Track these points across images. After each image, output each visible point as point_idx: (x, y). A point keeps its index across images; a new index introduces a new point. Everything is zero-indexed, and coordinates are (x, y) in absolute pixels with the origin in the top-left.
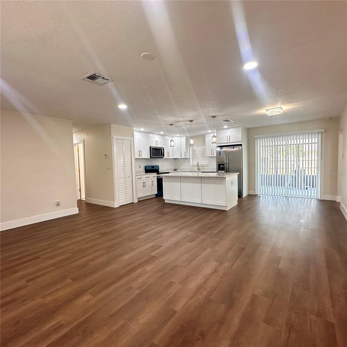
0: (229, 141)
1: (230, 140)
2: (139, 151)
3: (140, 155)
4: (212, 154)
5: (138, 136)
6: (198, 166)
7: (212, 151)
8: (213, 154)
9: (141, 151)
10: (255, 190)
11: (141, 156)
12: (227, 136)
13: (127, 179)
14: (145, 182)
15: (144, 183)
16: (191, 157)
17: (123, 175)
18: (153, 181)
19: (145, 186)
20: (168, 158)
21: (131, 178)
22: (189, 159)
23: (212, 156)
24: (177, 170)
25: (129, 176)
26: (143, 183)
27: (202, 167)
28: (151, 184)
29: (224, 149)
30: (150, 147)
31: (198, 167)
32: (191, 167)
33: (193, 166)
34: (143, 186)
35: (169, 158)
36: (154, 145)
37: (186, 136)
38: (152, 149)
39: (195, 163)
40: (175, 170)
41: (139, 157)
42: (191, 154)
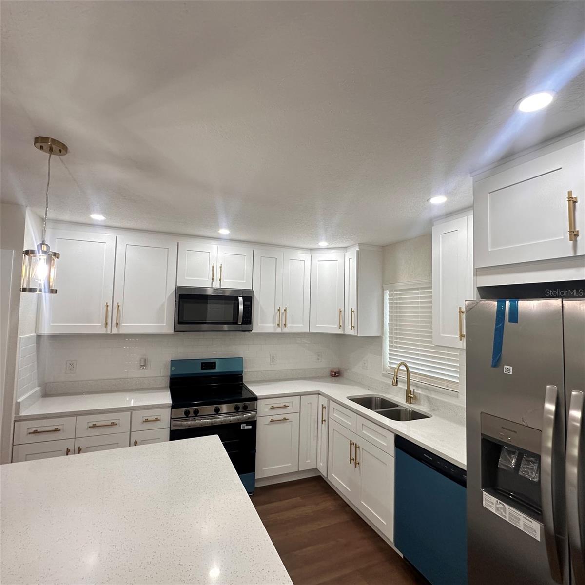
2: (108, 306)
3: (114, 322)
11: (117, 324)
20: (279, 330)
30: (181, 289)
35: (286, 330)
37: (360, 245)
40: (334, 374)
41: (106, 331)
42: (387, 321)
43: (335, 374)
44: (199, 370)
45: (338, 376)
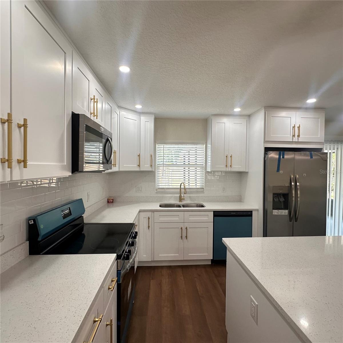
1: (299, 136)
3: (17, 156)
4: (229, 165)
7: (228, 158)
8: (232, 166)
9: (24, 124)
11: (24, 162)
12: (293, 127)
16: (157, 170)
22: (154, 173)
29: (288, 155)
32: (157, 193)
40: (110, 201)
42: (157, 162)
45: (113, 202)
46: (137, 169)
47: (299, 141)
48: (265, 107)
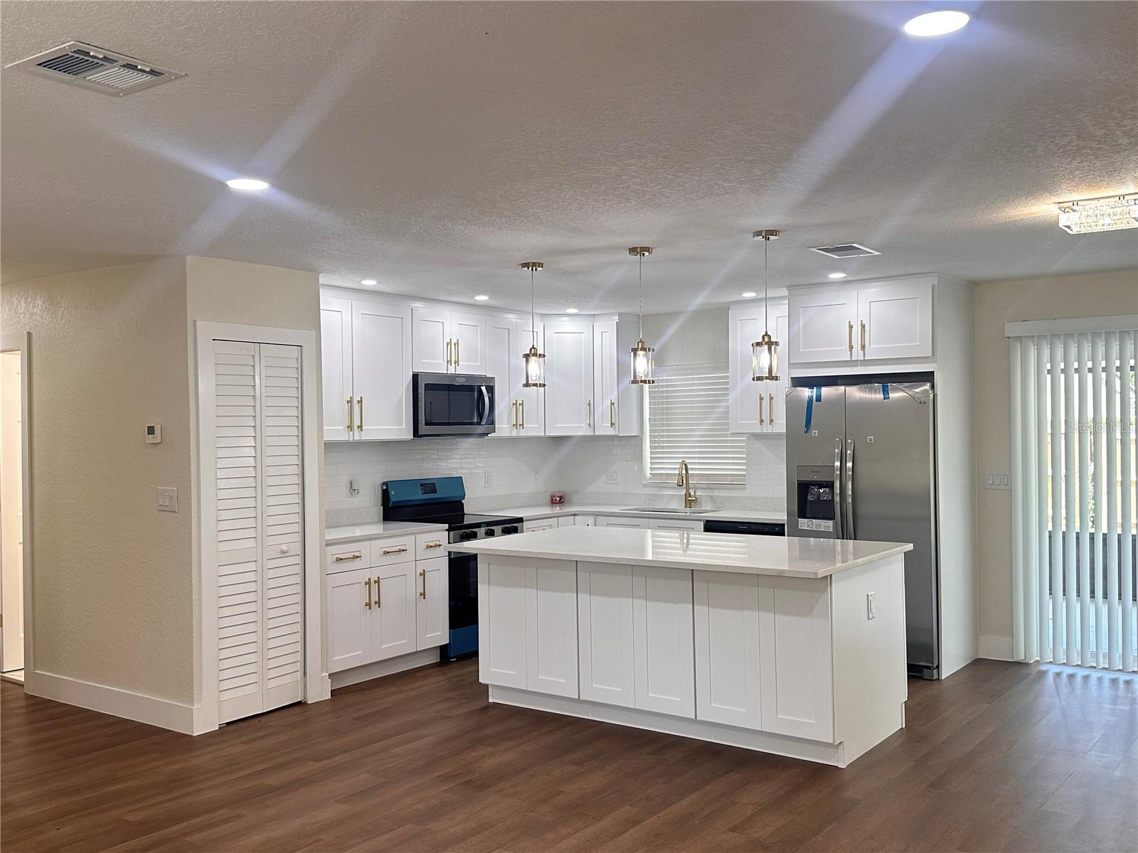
0: (858, 354)
1: (863, 347)
2: (350, 402)
3: (357, 423)
4: (766, 417)
5: (347, 316)
6: (684, 480)
7: (766, 403)
8: (772, 421)
9: (360, 402)
10: (1010, 631)
11: (360, 427)
12: (851, 327)
13: (271, 564)
14: (378, 582)
15: (374, 587)
16: (647, 433)
17: (251, 543)
18: (423, 574)
19: (378, 603)
20: (514, 434)
21: (298, 560)
22: (637, 440)
23: (767, 429)
24: (570, 503)
25: (284, 547)
26: (368, 583)
27: (709, 487)
28: (412, 588)
30: (415, 377)
31: (688, 489)
32: (645, 486)
33: (660, 482)
34: (369, 605)
35: (523, 433)
36: (437, 365)
37: (620, 315)
38: (429, 387)
39: (671, 467)
40: (558, 499)
41: (349, 437)
42: (647, 415)
43: (560, 499)
44: (419, 495)
45: (562, 502)
46: (589, 433)
47: (866, 358)
48: (790, 287)
